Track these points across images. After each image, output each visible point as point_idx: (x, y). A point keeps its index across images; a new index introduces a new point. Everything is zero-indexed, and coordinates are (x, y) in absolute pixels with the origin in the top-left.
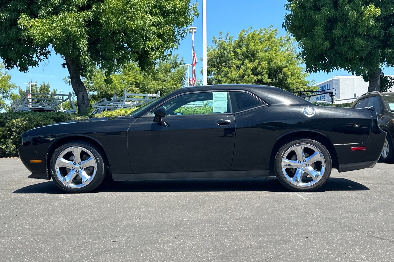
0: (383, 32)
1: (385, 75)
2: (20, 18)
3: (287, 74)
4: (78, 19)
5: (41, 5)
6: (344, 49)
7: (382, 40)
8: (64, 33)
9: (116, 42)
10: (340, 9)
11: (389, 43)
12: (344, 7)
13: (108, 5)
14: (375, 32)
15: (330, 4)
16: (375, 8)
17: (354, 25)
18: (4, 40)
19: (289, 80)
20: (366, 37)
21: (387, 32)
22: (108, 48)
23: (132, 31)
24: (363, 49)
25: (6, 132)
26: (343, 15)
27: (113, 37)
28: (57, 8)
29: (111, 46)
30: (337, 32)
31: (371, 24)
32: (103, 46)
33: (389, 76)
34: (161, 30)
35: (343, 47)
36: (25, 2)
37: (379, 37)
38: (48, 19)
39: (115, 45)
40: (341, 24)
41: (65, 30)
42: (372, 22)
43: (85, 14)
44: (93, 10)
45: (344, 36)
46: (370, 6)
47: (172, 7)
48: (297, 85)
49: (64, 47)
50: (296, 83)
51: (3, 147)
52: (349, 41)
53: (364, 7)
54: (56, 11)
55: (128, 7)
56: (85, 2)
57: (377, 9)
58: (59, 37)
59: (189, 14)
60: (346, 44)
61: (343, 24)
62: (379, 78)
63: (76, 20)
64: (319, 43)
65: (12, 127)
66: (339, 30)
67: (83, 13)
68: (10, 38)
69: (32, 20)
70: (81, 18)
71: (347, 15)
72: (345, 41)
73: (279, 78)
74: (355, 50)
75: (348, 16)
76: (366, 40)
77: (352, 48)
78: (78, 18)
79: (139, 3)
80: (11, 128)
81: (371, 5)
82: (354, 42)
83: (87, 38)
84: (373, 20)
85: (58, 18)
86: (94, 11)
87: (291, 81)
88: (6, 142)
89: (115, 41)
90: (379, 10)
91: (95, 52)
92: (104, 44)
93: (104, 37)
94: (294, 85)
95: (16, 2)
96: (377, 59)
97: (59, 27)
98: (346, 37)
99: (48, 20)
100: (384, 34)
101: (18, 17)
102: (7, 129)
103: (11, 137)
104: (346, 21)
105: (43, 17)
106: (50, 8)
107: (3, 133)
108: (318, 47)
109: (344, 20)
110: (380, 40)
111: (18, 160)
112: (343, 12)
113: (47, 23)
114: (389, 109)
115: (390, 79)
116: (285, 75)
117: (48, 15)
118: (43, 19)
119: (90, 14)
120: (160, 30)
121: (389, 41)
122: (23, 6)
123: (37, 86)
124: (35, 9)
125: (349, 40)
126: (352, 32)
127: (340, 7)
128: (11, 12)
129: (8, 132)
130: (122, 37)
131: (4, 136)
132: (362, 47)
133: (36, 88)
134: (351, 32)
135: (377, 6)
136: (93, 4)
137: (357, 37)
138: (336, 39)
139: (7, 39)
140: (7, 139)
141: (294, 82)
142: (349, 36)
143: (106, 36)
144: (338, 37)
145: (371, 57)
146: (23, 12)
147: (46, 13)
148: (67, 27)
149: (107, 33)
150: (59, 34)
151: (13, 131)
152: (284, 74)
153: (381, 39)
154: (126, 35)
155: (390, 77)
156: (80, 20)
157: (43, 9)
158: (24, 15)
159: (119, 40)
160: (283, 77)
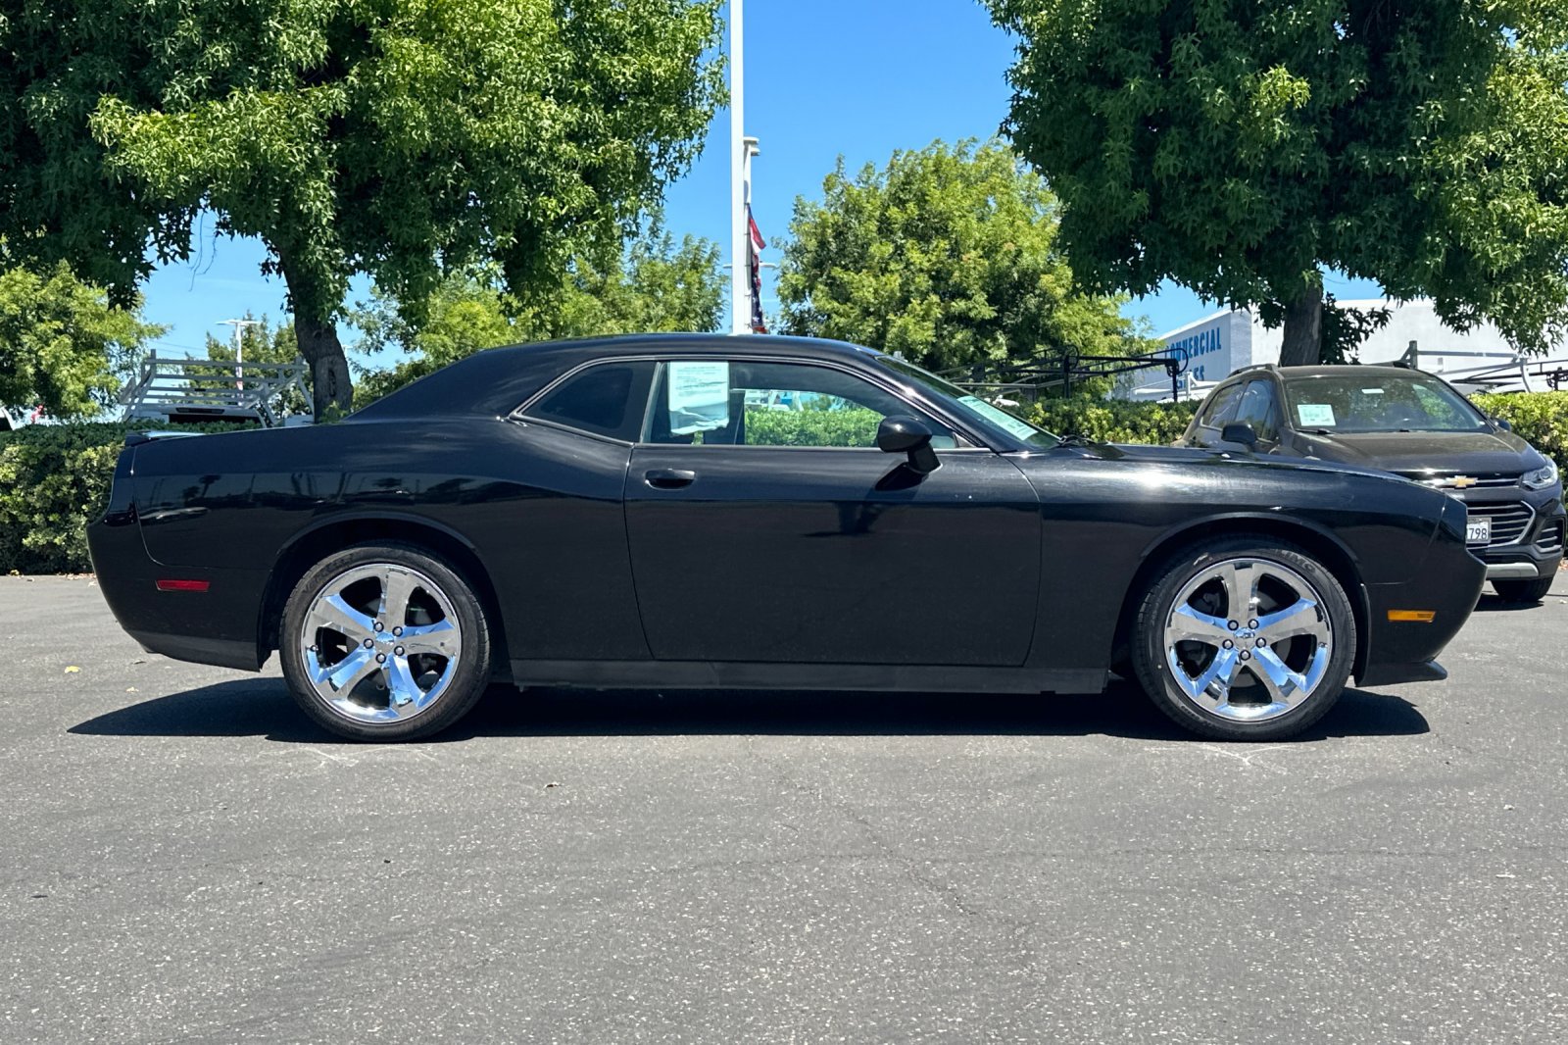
0: (1323, 161)
1: (1339, 305)
2: (98, 111)
3: (1053, 297)
4: (297, 112)
5: (172, 67)
6: (1189, 218)
7: (1325, 186)
8: (245, 157)
9: (436, 191)
10: (1178, 81)
11: (1346, 197)
12: (1191, 75)
13: (398, 67)
14: (1297, 159)
15: (1145, 64)
16: (1291, 80)
17: (1223, 136)
18: (56, 186)
19: (1060, 316)
20: (1266, 179)
21: (1338, 158)
22: (407, 212)
23: (488, 154)
24: (1255, 219)
25: (65, 489)
26: (1188, 101)
27: (426, 175)
28: (224, 75)
29: (420, 203)
30: (1166, 161)
31: (1279, 132)
32: (389, 206)
33: (1350, 310)
34: (596, 154)
35: (1186, 212)
36: (119, 57)
37: (1312, 174)
38: (195, 112)
39: (433, 201)
40: (1179, 133)
41: (248, 149)
42: (1281, 128)
43: (321, 95)
44: (349, 82)
45: (1190, 172)
46: (1272, 71)
47: (633, 76)
48: (1086, 331)
49: (254, 206)
50: (1083, 324)
51: (56, 541)
52: (1208, 190)
53: (1256, 76)
54: (219, 89)
55: (470, 73)
56: (322, 56)
57: (1299, 83)
58: (229, 170)
59: (697, 95)
60: (1196, 202)
61: (1186, 132)
62: (1317, 314)
63: (289, 117)
64: (1112, 198)
65: (85, 473)
66: (1172, 153)
67: (316, 93)
68: (75, 179)
69: (141, 117)
70: (304, 110)
71: (1200, 103)
72: (1194, 192)
73: (1027, 309)
74: (1227, 221)
75: (1200, 106)
76: (1267, 187)
77: (1218, 214)
78: (294, 109)
79: (509, 61)
80: (84, 477)
81: (1275, 68)
82: (1222, 194)
83: (330, 178)
84: (1283, 119)
85: (229, 110)
86: (352, 87)
87: (1066, 319)
88: (67, 522)
89: (431, 187)
90: (1305, 84)
91: (362, 225)
92: (393, 199)
93: (394, 174)
94: (1077, 332)
95: (91, 59)
96: (1307, 252)
97: (227, 140)
98: (1198, 178)
99: (194, 116)
100: (1326, 166)
101: (92, 108)
102: (69, 479)
103: (84, 507)
104: (1195, 126)
105: (177, 105)
106: (200, 78)
107: (54, 493)
108: (1111, 213)
109: (1190, 121)
110: (1316, 187)
111: (92, 584)
112: (1185, 94)
113: (190, 124)
114: (1297, 425)
115: (1356, 317)
116: (1046, 297)
117: (196, 98)
118: (178, 111)
119: (337, 96)
120: (593, 155)
121: (1346, 189)
122: (113, 71)
123: (267, 332)
124: (154, 80)
125: (1209, 188)
126: (1218, 160)
127: (1175, 76)
128: (76, 89)
129: (73, 491)
130: (453, 174)
131: (61, 504)
132: (1251, 211)
133: (265, 337)
134: (1215, 160)
135: (1297, 71)
136: (352, 62)
137: (1236, 176)
138: (1165, 183)
139: (64, 181)
140: (71, 511)
141: (1077, 320)
142: (1210, 172)
143: (401, 172)
144: (1169, 177)
145: (1286, 247)
146: (111, 90)
147: (189, 92)
148: (253, 138)
149: (404, 161)
150: (228, 161)
151: (90, 488)
152: (1043, 294)
153: (1321, 182)
154: (468, 168)
155: (1355, 311)
156: (303, 116)
157: (177, 81)
158: (113, 101)
159: (446, 185)
160: (1039, 307)
